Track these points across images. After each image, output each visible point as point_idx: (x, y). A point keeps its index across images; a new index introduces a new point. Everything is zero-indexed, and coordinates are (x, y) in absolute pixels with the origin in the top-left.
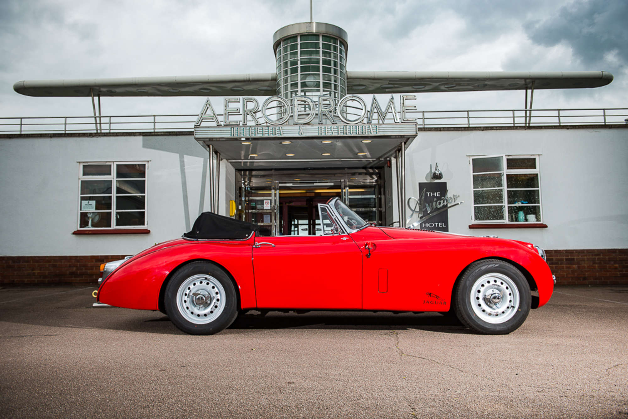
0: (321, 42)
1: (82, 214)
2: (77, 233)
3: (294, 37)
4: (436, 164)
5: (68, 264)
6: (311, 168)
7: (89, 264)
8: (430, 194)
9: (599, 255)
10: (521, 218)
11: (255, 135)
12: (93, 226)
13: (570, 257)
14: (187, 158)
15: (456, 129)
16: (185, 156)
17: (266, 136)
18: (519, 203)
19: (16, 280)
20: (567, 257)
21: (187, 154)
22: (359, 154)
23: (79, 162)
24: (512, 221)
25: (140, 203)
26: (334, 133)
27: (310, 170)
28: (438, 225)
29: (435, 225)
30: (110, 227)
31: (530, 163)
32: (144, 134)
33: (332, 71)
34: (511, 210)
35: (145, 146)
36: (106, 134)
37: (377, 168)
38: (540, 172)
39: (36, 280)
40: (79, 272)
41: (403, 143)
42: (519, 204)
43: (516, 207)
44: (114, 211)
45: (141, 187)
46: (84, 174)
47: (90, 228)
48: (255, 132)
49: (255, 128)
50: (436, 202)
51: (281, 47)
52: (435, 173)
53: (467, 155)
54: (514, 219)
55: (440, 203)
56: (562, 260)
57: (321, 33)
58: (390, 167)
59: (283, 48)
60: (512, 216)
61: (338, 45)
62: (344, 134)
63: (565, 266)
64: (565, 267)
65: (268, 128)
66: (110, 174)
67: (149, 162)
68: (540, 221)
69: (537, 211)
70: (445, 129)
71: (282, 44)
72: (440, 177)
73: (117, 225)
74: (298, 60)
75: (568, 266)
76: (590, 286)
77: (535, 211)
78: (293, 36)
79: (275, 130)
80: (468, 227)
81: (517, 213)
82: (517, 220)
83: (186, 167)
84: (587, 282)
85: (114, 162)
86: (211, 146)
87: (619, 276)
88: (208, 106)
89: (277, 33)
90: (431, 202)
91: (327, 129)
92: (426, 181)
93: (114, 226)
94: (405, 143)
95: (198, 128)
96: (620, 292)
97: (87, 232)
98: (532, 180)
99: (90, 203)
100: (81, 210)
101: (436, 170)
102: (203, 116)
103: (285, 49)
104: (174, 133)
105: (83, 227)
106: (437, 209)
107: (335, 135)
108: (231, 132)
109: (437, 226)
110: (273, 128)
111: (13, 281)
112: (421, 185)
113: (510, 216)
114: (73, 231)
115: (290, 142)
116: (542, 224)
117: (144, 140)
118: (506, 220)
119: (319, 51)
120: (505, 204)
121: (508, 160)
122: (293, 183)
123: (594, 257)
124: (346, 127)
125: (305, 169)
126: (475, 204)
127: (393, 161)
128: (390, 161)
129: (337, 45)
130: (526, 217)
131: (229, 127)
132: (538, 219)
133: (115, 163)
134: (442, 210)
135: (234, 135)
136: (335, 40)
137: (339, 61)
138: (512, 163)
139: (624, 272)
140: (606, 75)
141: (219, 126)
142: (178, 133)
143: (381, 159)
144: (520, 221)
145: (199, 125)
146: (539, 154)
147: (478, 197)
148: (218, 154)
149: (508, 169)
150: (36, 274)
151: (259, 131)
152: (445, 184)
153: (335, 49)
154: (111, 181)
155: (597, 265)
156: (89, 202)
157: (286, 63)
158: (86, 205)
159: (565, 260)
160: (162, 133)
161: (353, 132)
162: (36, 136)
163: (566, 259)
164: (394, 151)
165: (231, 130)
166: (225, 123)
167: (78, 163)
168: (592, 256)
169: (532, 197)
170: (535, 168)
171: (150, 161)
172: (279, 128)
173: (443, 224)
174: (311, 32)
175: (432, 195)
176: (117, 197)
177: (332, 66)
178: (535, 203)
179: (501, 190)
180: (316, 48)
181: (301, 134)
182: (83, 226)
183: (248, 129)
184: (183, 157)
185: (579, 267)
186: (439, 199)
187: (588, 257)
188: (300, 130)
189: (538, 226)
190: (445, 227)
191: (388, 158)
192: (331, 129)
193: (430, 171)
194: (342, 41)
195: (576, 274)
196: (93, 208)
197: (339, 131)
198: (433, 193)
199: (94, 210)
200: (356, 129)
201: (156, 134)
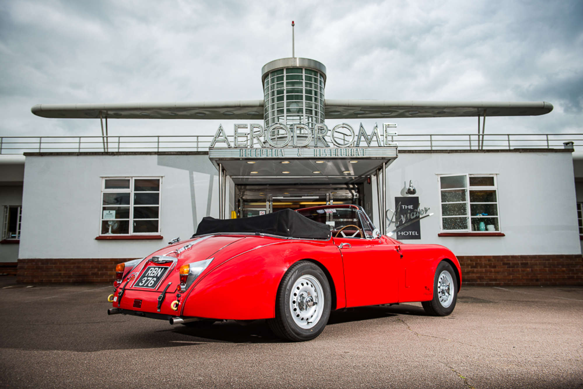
0: (304, 74)
1: (103, 222)
2: (99, 239)
3: (281, 70)
4: (410, 181)
5: (91, 265)
6: (300, 183)
7: (109, 266)
8: (405, 207)
9: (548, 260)
10: (482, 228)
11: (261, 155)
12: (113, 232)
13: (524, 262)
14: (196, 174)
15: (426, 151)
16: (194, 173)
17: (270, 156)
18: (480, 215)
19: (44, 279)
20: (522, 262)
21: (196, 171)
22: (344, 172)
23: (102, 177)
24: (475, 230)
25: (155, 212)
26: (327, 155)
27: (299, 185)
28: (412, 233)
29: (409, 233)
30: (128, 233)
31: (490, 181)
32: (159, 153)
33: (313, 99)
34: (474, 221)
35: (159, 163)
36: (126, 153)
37: (357, 184)
38: (497, 189)
39: (62, 280)
40: (100, 272)
41: (384, 164)
43: (478, 218)
44: (131, 219)
45: (155, 199)
46: (106, 187)
47: (110, 234)
48: (261, 153)
49: (260, 150)
50: (410, 214)
51: (268, 78)
52: (409, 189)
53: (436, 173)
55: (413, 215)
56: (518, 264)
57: (304, 67)
58: (370, 183)
59: (271, 79)
60: (474, 226)
61: (319, 78)
62: (336, 155)
63: (520, 269)
64: (520, 271)
65: (272, 150)
66: (128, 187)
67: (163, 177)
68: (498, 230)
69: (496, 222)
70: (417, 151)
71: (270, 76)
72: (414, 192)
73: (134, 231)
74: (284, 90)
75: (523, 269)
76: (542, 287)
77: (494, 222)
78: (279, 69)
79: (278, 152)
80: (437, 235)
81: (478, 224)
82: (479, 230)
83: (195, 182)
84: (539, 283)
85: (132, 177)
86: (221, 165)
87: (566, 278)
88: (221, 131)
89: (266, 66)
90: (405, 214)
91: (321, 152)
92: (401, 196)
93: (131, 233)
94: (386, 164)
95: (212, 149)
96: (569, 291)
97: (108, 238)
98: (491, 195)
99: (111, 213)
100: (103, 218)
101: (410, 186)
102: (216, 139)
103: (273, 81)
104: (185, 153)
105: (104, 233)
106: (411, 220)
107: (328, 156)
108: (240, 153)
109: (410, 234)
110: (276, 150)
111: (42, 280)
112: (397, 200)
113: (473, 226)
114: (95, 237)
115: (289, 161)
116: (500, 233)
117: (158, 159)
118: (469, 230)
119: (302, 82)
120: (469, 216)
121: (470, 178)
122: (284, 197)
123: (544, 262)
124: (338, 150)
125: (295, 184)
126: (443, 215)
127: (374, 178)
128: (370, 178)
129: (318, 77)
130: (486, 227)
131: (239, 149)
132: (497, 229)
133: (134, 178)
134: (415, 221)
135: (242, 156)
136: (316, 73)
137: (319, 91)
138: (474, 181)
139: (570, 275)
140: (547, 106)
141: (230, 147)
142: (188, 153)
143: (362, 176)
144: (482, 231)
145: (213, 147)
146: (497, 173)
147: (445, 210)
148: (225, 171)
149: (470, 185)
150: (62, 274)
151: (264, 152)
152: (417, 198)
153: (316, 80)
154: (129, 194)
155: (547, 269)
156: (109, 212)
157: (273, 92)
158: (107, 214)
159: (520, 264)
160: (175, 153)
161: (343, 155)
163: (522, 264)
164: (375, 169)
165: (240, 152)
166: (235, 145)
167: (101, 178)
168: (543, 260)
169: (492, 210)
170: (493, 185)
171: (164, 176)
172: (281, 150)
173: (416, 232)
174: (295, 66)
175: (406, 208)
176: (135, 208)
177: (313, 95)
178: (494, 215)
179: (465, 204)
180: (300, 80)
181: (300, 155)
182: (104, 232)
183: (254, 150)
184: (192, 174)
185: (532, 270)
186: (412, 211)
187: (540, 262)
188: (299, 151)
189: (497, 234)
190: (418, 235)
191: (368, 175)
192: (325, 151)
193: (405, 187)
194: (322, 73)
195: (530, 276)
196: (113, 217)
197: (332, 153)
198: (408, 206)
199: (114, 219)
200: (346, 151)
201: (169, 153)
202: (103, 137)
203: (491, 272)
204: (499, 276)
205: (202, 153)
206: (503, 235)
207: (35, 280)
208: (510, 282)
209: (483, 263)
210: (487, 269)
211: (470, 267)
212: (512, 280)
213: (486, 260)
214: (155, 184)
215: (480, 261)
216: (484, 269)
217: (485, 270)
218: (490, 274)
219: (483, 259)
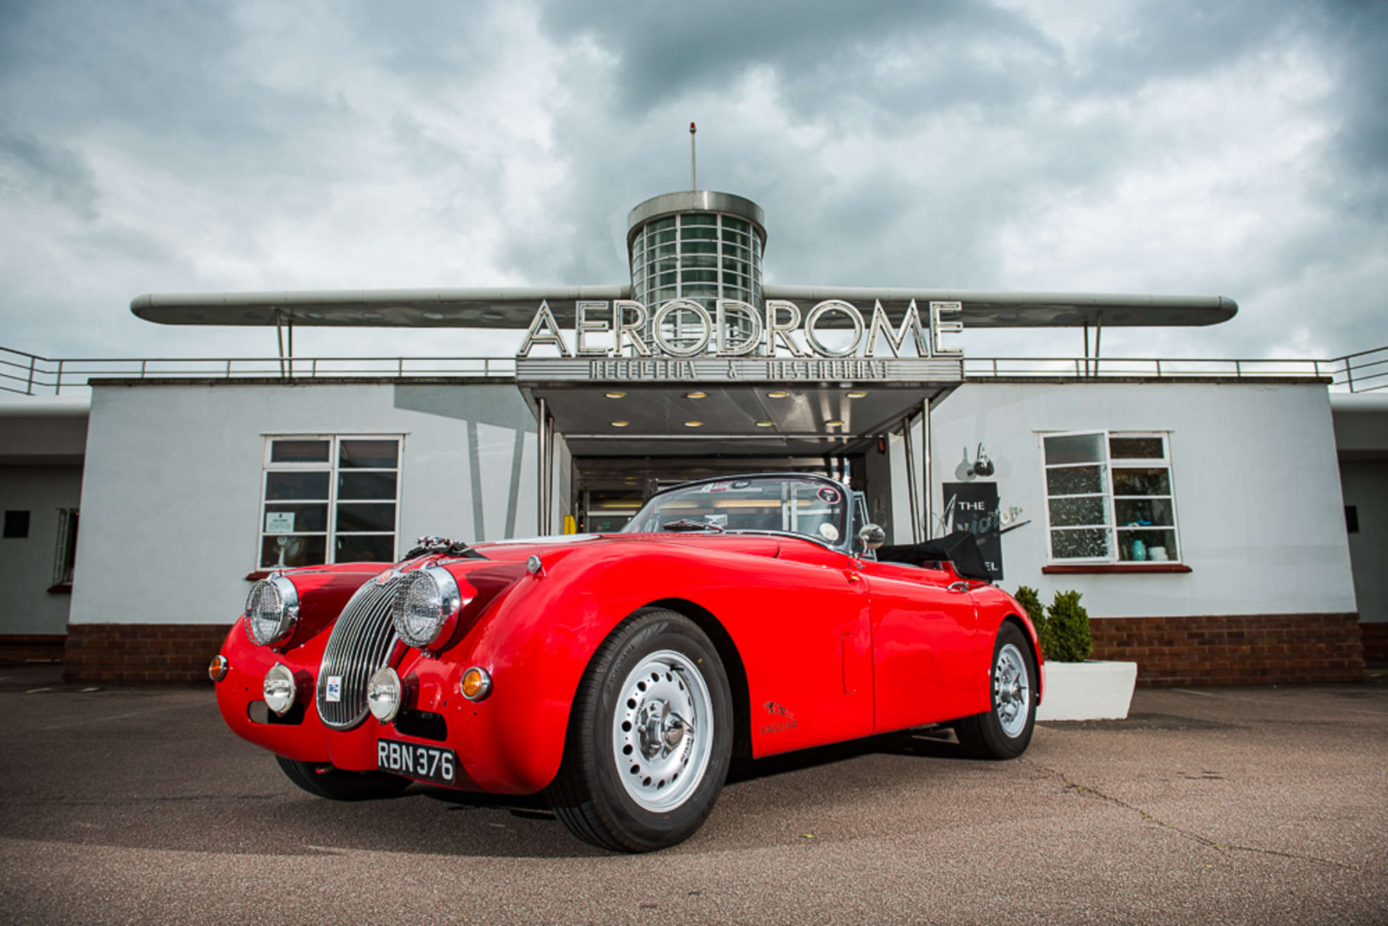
0: (719, 227)
1: (266, 538)
2: (253, 578)
3: (669, 218)
4: (980, 445)
8: (965, 506)
9: (1287, 626)
10: (1139, 553)
12: (287, 563)
13: (1235, 630)
14: (482, 430)
15: (1011, 379)
16: (479, 425)
17: (662, 378)
18: (1135, 524)
19: (125, 673)
20: (1230, 631)
21: (483, 422)
22: (828, 425)
23: (266, 435)
24: (1125, 558)
25: (386, 517)
26: (799, 376)
27: (720, 458)
31: (1153, 447)
32: (398, 381)
33: (739, 280)
34: (1122, 538)
35: (399, 404)
36: (322, 380)
37: (849, 456)
38: (1171, 465)
39: (168, 674)
41: (926, 401)
42: (1134, 526)
43: (1129, 531)
44: (331, 533)
45: (388, 485)
46: (275, 458)
47: (281, 568)
48: (639, 371)
49: (639, 363)
50: (978, 521)
51: (643, 236)
52: (977, 464)
53: (1035, 429)
54: (1128, 556)
55: (984, 525)
56: (1220, 635)
57: (719, 211)
58: (884, 450)
59: (648, 238)
60: (1124, 550)
61: (751, 235)
62: (818, 376)
63: (1227, 647)
64: (1227, 650)
65: (667, 363)
66: (326, 460)
67: (407, 437)
68: (1176, 559)
69: (1169, 541)
70: (990, 379)
71: (645, 231)
72: (989, 471)
74: (677, 260)
75: (1232, 647)
76: (1275, 686)
77: (1164, 540)
78: (667, 215)
79: (680, 368)
80: (1041, 571)
81: (1132, 545)
82: (1131, 558)
83: (480, 447)
84: (1269, 678)
85: (335, 435)
86: (542, 402)
87: (1327, 665)
89: (638, 210)
90: (967, 522)
91: (784, 368)
92: (957, 481)
94: (931, 400)
95: (524, 360)
98: (1157, 479)
99: (283, 518)
100: (264, 531)
101: (980, 457)
103: (652, 241)
104: (458, 381)
105: (268, 566)
107: (801, 378)
108: (591, 371)
110: (676, 363)
111: (122, 675)
112: (948, 489)
113: (1120, 550)
114: (247, 574)
115: (705, 393)
116: (1180, 566)
117: (396, 393)
118: (1113, 558)
119: (716, 243)
120: (1112, 525)
121: (1111, 440)
123: (1279, 629)
124: (823, 364)
125: (710, 456)
126: (1052, 525)
127: (895, 441)
128: (885, 442)
129: (749, 233)
130: (1147, 552)
131: (587, 360)
133: (338, 438)
134: (989, 538)
135: (596, 376)
136: (745, 226)
137: (752, 263)
138: (1120, 447)
139: (1336, 659)
140: (1227, 304)
142: (466, 381)
143: (867, 436)
144: (1139, 560)
146: (1168, 429)
147: (1057, 514)
148: (551, 420)
149: (1112, 457)
150: (168, 661)
151: (647, 368)
152: (994, 486)
153: (745, 241)
154: (328, 474)
155: (1285, 645)
156: (281, 516)
157: (653, 265)
158: (275, 521)
159: (1226, 636)
160: (435, 380)
161: (837, 375)
162: (182, 382)
163: (1230, 634)
164: (900, 418)
165: (591, 367)
167: (263, 438)
168: (1277, 627)
169: (1160, 512)
170: (1161, 456)
171: (409, 434)
172: (689, 363)
173: (992, 564)
174: (701, 210)
175: (968, 508)
176: (339, 506)
177: (739, 272)
178: (1165, 525)
179: (1103, 499)
180: (710, 238)
181: (733, 375)
182: (267, 563)
183: (625, 364)
184: (475, 428)
185: (1252, 649)
186: (982, 514)
187: (1268, 629)
188: (731, 367)
189: (1174, 568)
190: (996, 569)
191: (881, 433)
192: (793, 367)
193: (965, 460)
194: (756, 226)
195: (1248, 663)
196: (288, 527)
197: (810, 372)
198: (972, 503)
199: (291, 532)
200: (843, 367)
201: (422, 380)
202: (282, 360)
203: (1162, 654)
204: (1181, 665)
205: (497, 381)
206: (1187, 570)
207: (106, 675)
208: (1205, 678)
209: (1144, 633)
210: (1154, 648)
211: (1115, 643)
212: (1209, 673)
213: (1151, 628)
214: (387, 451)
215: (1138, 628)
216: (1147, 649)
217: (1150, 650)
218: (1159, 660)
219: (1144, 625)
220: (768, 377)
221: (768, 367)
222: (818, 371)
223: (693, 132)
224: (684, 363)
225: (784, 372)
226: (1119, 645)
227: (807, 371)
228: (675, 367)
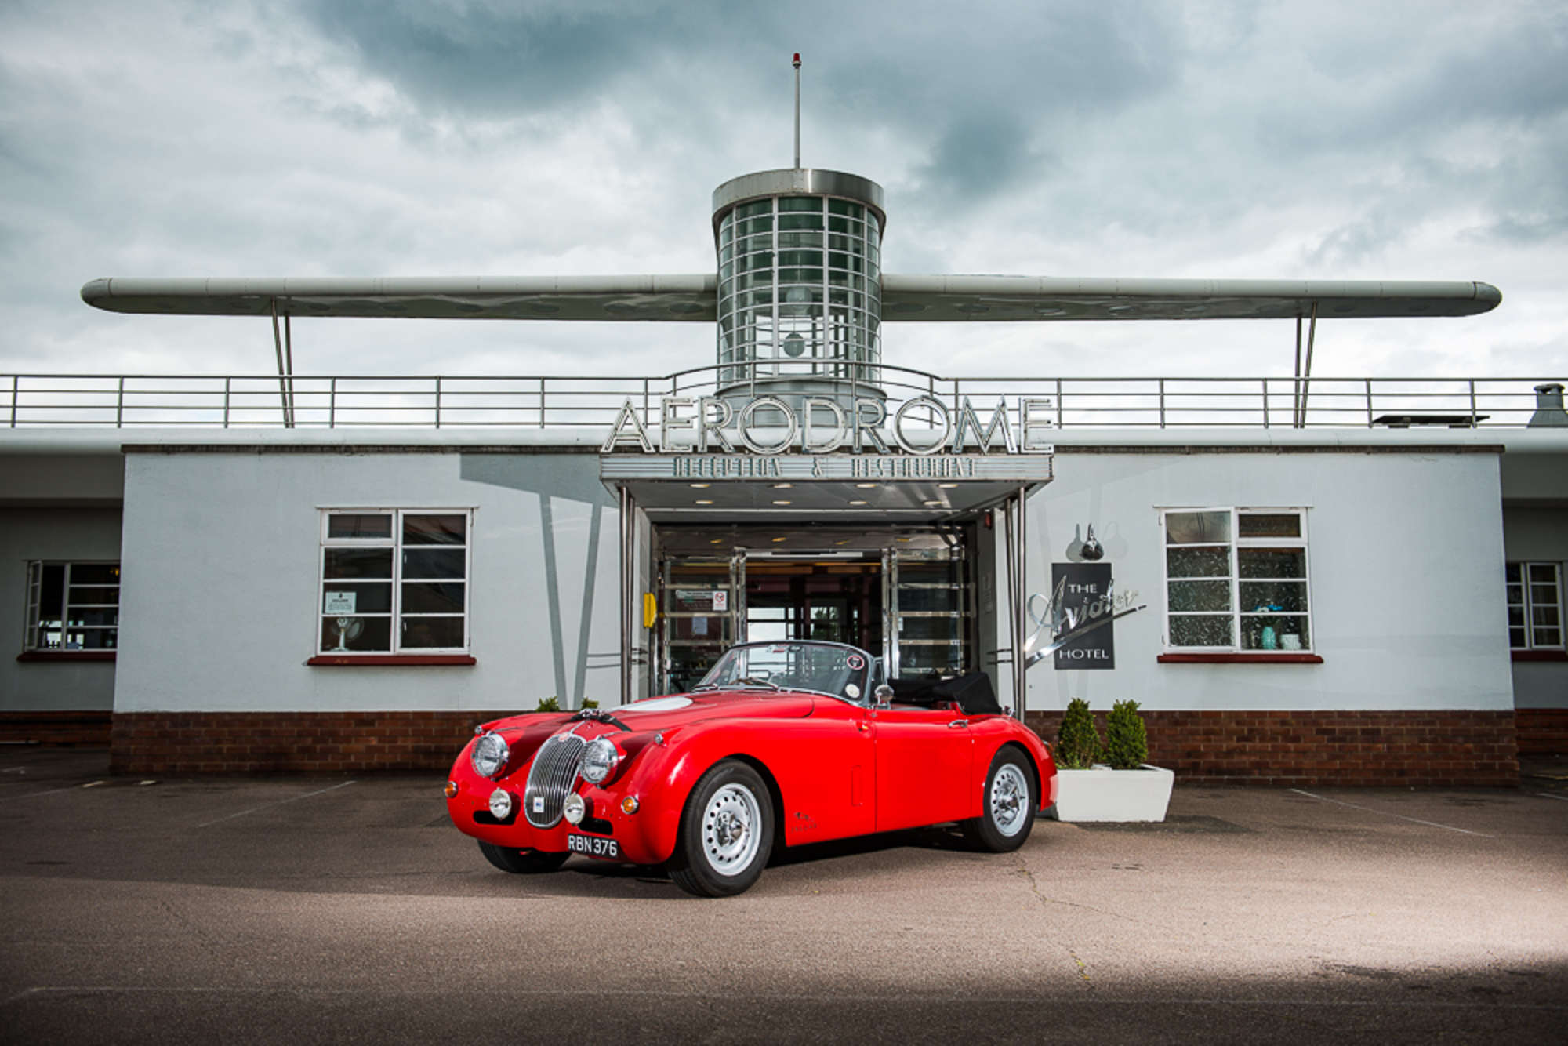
0: (826, 214)
1: (325, 620)
2: (315, 662)
3: (764, 203)
4: (1090, 526)
5: (296, 729)
6: (815, 522)
7: (342, 731)
8: (1076, 588)
9: (1432, 723)
10: (1269, 641)
11: (724, 474)
12: (349, 645)
13: (1370, 726)
14: (556, 503)
15: (1131, 450)
16: (552, 499)
17: (746, 475)
18: (1265, 609)
19: (179, 764)
20: (1365, 727)
21: (557, 495)
22: (926, 503)
23: (322, 509)
24: (1250, 647)
25: (455, 597)
26: (884, 473)
28: (1092, 654)
29: (1086, 654)
30: (388, 649)
31: (1289, 524)
32: (464, 450)
33: (851, 279)
34: (1247, 625)
35: (466, 475)
36: (381, 449)
37: (958, 524)
38: (1308, 544)
39: (225, 764)
40: (318, 747)
41: (1022, 490)
42: (1263, 611)
43: (1257, 617)
44: (396, 615)
45: (455, 564)
46: (331, 535)
47: (341, 651)
48: (724, 469)
49: (724, 461)
50: (1089, 606)
51: (731, 222)
52: (1087, 547)
53: (1155, 505)
54: (1254, 645)
55: (1096, 609)
56: (1354, 732)
57: (826, 194)
58: (991, 527)
59: (738, 224)
60: (1249, 637)
61: (865, 221)
62: (904, 474)
63: (1360, 745)
64: (1360, 748)
65: (751, 460)
66: (389, 535)
67: (475, 511)
68: (1308, 648)
69: (1303, 628)
71: (734, 215)
72: (1098, 553)
73: (404, 645)
74: (773, 255)
75: (1366, 745)
76: (1412, 789)
77: (1298, 627)
78: (761, 198)
79: (765, 465)
80: (1156, 660)
81: (1260, 632)
82: (1259, 646)
83: (554, 523)
84: (1406, 779)
85: (397, 509)
86: (625, 489)
87: (1474, 767)
88: (628, 412)
90: (1077, 606)
91: (870, 465)
92: (1068, 561)
93: (396, 648)
94: (1026, 490)
95: (608, 458)
97: (339, 661)
98: (1293, 561)
99: (344, 598)
100: (324, 612)
101: (1089, 539)
102: (618, 433)
103: (743, 229)
104: (529, 449)
105: (328, 650)
106: (1090, 620)
107: (886, 477)
108: (675, 469)
109: (1089, 656)
110: (760, 461)
111: (175, 766)
112: (1058, 570)
113: (1244, 638)
114: (307, 659)
115: (791, 486)
116: (1312, 655)
117: (462, 462)
118: (1236, 647)
119: (822, 234)
120: (1236, 611)
121: (1241, 517)
122: (774, 553)
123: (1421, 727)
124: (909, 460)
125: (806, 524)
126: (1170, 611)
127: (999, 516)
128: (991, 515)
129: (863, 219)
130: (1278, 638)
131: (671, 456)
132: (1304, 644)
133: (401, 513)
134: (1103, 622)
135: (680, 473)
136: (857, 209)
137: (865, 256)
138: (1251, 524)
139: (1485, 761)
140: (1483, 292)
142: (538, 450)
143: (972, 510)
144: (1267, 649)
146: (1307, 505)
147: (1178, 596)
148: (632, 500)
149: (1241, 536)
150: (225, 751)
151: (732, 465)
152: (1107, 567)
153: (858, 228)
154: (391, 550)
155: (1427, 745)
156: (341, 596)
157: (744, 261)
158: (334, 601)
159: (1359, 733)
160: (504, 449)
161: (922, 472)
162: (227, 449)
163: (1364, 731)
164: (1001, 499)
165: (676, 464)
167: (319, 512)
168: (1418, 724)
169: (1294, 597)
170: (1298, 534)
171: (477, 508)
172: (773, 460)
173: (1103, 652)
174: (802, 192)
175: (1079, 591)
176: (404, 585)
177: (850, 269)
178: (1298, 610)
179: (1227, 583)
180: (814, 228)
181: (818, 473)
182: (328, 646)
183: (709, 461)
184: (549, 502)
185: (1389, 748)
186: (1094, 598)
187: (1409, 727)
188: (816, 466)
189: (1303, 659)
190: (1107, 657)
191: (987, 508)
192: (878, 465)
193: (1078, 539)
194: (873, 209)
195: (1383, 763)
196: (350, 607)
197: (896, 470)
198: (1083, 585)
199: (352, 613)
200: (929, 465)
201: (490, 449)
203: (1287, 751)
204: (1307, 763)
205: (572, 450)
206: (1319, 660)
207: (157, 766)
208: (1333, 777)
209: (1267, 728)
210: (1276, 744)
211: (1235, 738)
212: (1337, 772)
213: (1275, 723)
214: (453, 527)
215: (1261, 723)
216: (1269, 745)
217: (1273, 746)
218: (1283, 757)
219: (1268, 719)
220: (854, 474)
221: (854, 465)
222: (904, 469)
223: (797, 66)
224: (769, 461)
225: (870, 470)
226: (1238, 740)
227: (893, 468)
228: (760, 465)
